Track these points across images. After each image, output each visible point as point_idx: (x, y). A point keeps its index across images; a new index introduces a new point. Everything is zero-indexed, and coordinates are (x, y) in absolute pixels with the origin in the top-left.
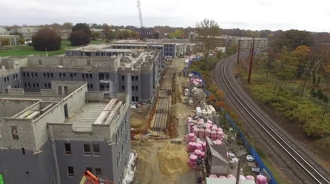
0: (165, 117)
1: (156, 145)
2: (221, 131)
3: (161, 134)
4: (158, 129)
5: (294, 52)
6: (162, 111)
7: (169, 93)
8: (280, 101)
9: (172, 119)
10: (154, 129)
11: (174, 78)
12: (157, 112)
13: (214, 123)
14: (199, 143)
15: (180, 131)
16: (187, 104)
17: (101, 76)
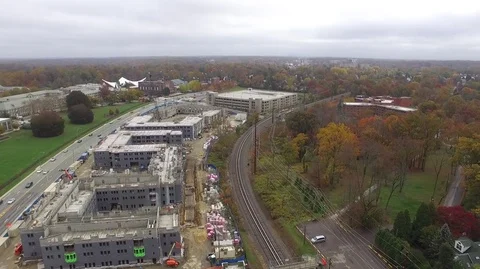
0: (193, 212)
1: (192, 231)
2: (224, 220)
3: (192, 224)
4: (189, 221)
5: (296, 139)
6: (190, 207)
7: (193, 190)
8: (266, 194)
9: (197, 214)
10: (188, 221)
11: (195, 172)
12: (186, 208)
13: (221, 215)
14: (212, 228)
15: (203, 221)
16: (206, 202)
17: (150, 190)
